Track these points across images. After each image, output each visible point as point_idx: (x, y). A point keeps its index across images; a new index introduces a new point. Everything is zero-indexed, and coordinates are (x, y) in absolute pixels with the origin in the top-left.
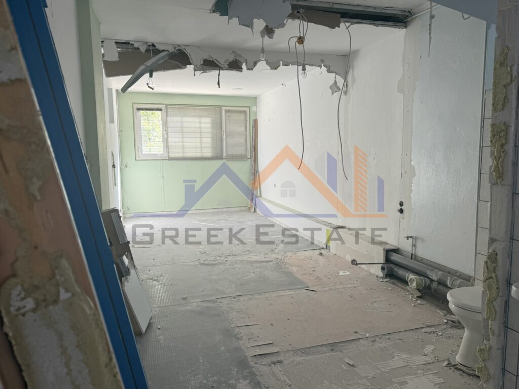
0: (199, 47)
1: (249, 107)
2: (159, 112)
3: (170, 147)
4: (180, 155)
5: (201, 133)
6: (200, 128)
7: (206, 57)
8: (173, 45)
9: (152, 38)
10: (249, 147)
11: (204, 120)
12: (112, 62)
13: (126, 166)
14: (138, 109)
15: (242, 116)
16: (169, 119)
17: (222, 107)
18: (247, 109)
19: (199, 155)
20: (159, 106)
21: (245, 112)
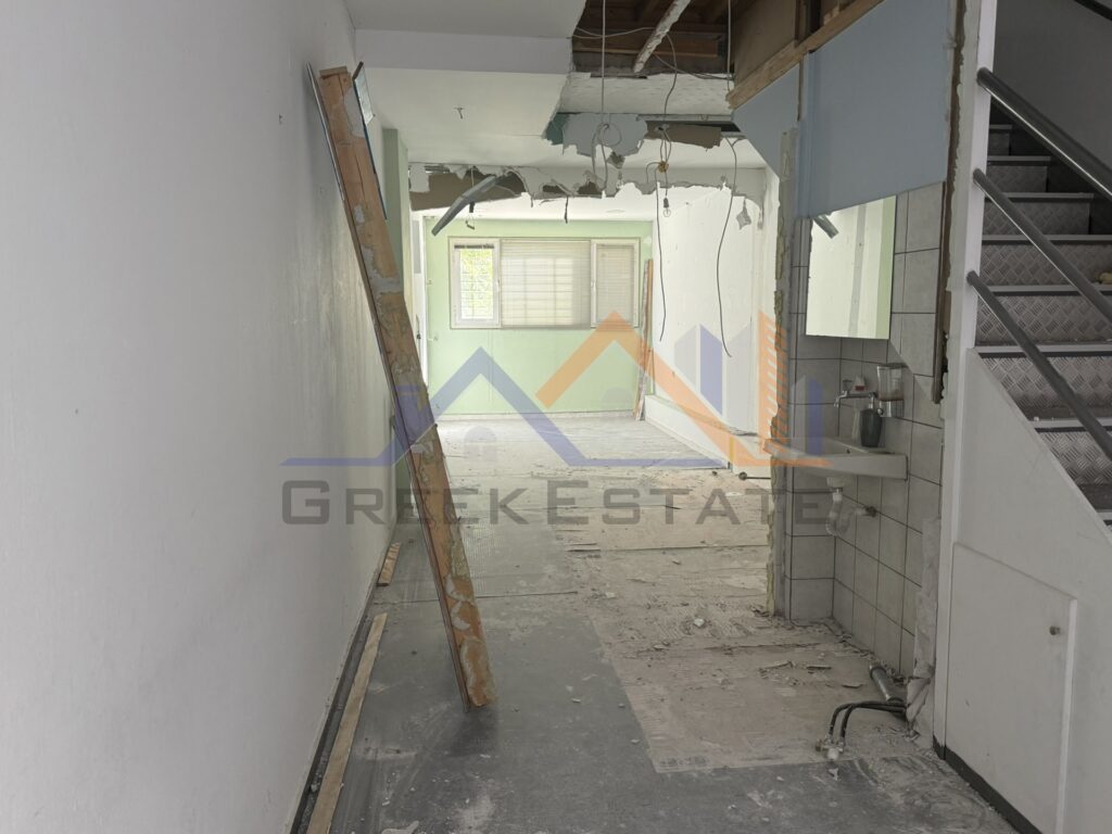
0: (537, 168)
1: (640, 238)
2: (490, 250)
3: (505, 307)
4: (520, 321)
5: (555, 283)
6: (555, 276)
7: (547, 182)
8: (502, 167)
9: (472, 160)
10: (636, 307)
11: (561, 262)
12: (420, 194)
13: (436, 339)
14: (457, 247)
15: (627, 253)
16: (504, 262)
17: (593, 240)
18: (636, 243)
19: (551, 322)
20: (490, 241)
21: (631, 247)
